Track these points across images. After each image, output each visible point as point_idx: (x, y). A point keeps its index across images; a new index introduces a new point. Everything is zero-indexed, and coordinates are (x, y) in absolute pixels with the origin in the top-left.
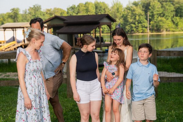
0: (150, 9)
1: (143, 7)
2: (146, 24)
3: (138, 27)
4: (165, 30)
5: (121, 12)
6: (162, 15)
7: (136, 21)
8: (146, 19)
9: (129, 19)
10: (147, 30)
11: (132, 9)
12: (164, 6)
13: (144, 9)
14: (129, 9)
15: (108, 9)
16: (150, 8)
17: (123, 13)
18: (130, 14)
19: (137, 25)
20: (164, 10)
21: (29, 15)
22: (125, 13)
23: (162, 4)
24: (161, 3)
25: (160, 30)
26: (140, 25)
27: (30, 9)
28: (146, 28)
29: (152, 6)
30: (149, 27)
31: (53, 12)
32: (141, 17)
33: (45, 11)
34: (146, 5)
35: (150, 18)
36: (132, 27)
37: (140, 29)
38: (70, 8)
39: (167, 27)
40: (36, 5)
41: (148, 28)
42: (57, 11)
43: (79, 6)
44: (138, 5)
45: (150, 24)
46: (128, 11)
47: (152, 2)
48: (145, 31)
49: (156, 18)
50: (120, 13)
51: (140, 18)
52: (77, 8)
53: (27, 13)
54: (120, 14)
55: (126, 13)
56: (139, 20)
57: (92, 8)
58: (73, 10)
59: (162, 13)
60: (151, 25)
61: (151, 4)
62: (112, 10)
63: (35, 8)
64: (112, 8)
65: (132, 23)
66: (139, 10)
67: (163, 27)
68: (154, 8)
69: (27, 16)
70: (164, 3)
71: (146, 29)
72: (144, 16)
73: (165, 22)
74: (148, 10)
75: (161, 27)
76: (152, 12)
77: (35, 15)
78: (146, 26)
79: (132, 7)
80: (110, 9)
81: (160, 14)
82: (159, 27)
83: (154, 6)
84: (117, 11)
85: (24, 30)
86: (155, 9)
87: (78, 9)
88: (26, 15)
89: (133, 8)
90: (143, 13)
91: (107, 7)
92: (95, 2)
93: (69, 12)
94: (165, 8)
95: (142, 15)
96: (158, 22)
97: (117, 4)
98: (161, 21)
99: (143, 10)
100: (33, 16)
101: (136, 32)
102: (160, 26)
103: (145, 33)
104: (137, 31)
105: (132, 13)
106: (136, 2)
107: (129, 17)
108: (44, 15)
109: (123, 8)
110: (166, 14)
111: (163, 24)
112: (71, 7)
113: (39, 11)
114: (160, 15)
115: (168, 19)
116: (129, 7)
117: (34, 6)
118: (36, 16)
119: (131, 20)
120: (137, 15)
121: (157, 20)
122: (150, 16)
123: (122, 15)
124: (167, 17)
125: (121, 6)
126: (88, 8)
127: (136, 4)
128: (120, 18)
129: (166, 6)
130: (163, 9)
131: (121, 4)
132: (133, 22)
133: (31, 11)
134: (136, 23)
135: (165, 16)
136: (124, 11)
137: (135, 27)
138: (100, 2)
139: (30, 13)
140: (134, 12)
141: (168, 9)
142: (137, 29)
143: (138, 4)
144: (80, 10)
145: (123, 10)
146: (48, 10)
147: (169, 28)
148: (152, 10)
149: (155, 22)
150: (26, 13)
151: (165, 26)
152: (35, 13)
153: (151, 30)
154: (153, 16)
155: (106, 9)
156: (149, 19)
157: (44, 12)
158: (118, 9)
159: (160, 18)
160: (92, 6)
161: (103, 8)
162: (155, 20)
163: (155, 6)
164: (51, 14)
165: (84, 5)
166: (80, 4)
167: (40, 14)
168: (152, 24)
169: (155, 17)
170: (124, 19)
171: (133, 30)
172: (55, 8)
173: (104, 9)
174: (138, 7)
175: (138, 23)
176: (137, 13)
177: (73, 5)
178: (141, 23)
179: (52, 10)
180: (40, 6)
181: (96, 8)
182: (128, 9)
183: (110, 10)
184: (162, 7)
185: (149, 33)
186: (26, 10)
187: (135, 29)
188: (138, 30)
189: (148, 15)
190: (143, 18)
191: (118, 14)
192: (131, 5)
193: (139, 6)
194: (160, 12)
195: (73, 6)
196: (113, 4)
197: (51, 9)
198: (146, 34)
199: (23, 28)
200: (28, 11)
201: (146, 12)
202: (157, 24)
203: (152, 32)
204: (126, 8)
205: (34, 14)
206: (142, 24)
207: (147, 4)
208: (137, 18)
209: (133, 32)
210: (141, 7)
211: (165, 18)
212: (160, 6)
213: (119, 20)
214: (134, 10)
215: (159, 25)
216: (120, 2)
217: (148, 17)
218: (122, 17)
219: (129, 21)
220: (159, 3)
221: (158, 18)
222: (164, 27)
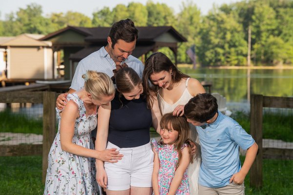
0: (253, 21)
1: (240, 15)
2: (246, 49)
3: (229, 53)
4: (281, 62)
5: (198, 23)
6: (276, 32)
7: (225, 43)
8: (246, 39)
9: (212, 38)
10: (247, 60)
11: (219, 19)
12: (281, 16)
13: (241, 20)
14: (214, 19)
15: (173, 17)
16: (254, 17)
17: (202, 26)
18: (214, 29)
19: (227, 49)
20: (281, 23)
21: (19, 23)
22: (204, 25)
23: (277, 12)
24: (274, 9)
25: (272, 61)
26: (233, 50)
27: (20, 12)
28: (246, 56)
29: (258, 15)
30: (251, 55)
31: (65, 20)
32: (236, 35)
33: (49, 17)
34: (246, 12)
35: (254, 37)
36: (217, 54)
37: (233, 57)
38: (98, 13)
39: (285, 55)
40: (32, 4)
41: (249, 57)
42: (72, 17)
43: (115, 10)
44: (231, 12)
45: (252, 49)
46: (212, 23)
47: (258, 7)
48: (242, 62)
49: (264, 38)
50: (195, 25)
51: (233, 36)
52: (111, 13)
53: (14, 20)
54: (196, 28)
55: (207, 26)
56: (231, 40)
57: (142, 14)
58: (104, 18)
59: (277, 28)
60: (256, 50)
61: (256, 10)
62: (179, 20)
63: (31, 10)
64: (181, 15)
65: (217, 46)
66: (232, 22)
67: (277, 56)
68: (261, 18)
69: (14, 25)
70: (282, 10)
71: (244, 58)
72: (241, 33)
73: (281, 46)
74: (250, 23)
75: (274, 55)
76: (258, 27)
77: (30, 24)
78: (244, 52)
79: (218, 15)
80: (176, 17)
81: (273, 30)
82: (269, 55)
83: (261, 15)
84: (189, 22)
85: (6, 52)
86: (263, 21)
87: (115, 16)
88: (13, 22)
89: (221, 17)
90: (240, 28)
91: (170, 14)
92: (147, 4)
93: (97, 20)
94: (282, 19)
95: (238, 32)
96: (269, 46)
97: (190, 8)
98: (274, 43)
99: (239, 22)
100: (25, 25)
101: (225, 63)
102: (272, 53)
103: (243, 65)
104: (228, 62)
105: (219, 27)
106: (226, 5)
107: (212, 33)
108: (47, 24)
109: (200, 16)
110: (285, 31)
111: (278, 51)
112: (101, 11)
113: (37, 16)
114: (272, 32)
115: (287, 41)
116: (213, 15)
117: (29, 6)
118: (32, 26)
119: (216, 41)
120: (229, 30)
121: (266, 41)
122: (253, 33)
123: (198, 30)
124: (287, 38)
125: (197, 13)
126: (134, 14)
127: (226, 10)
128: (196, 36)
129: (284, 15)
130: (279, 21)
131: (198, 10)
132: (220, 44)
133: (21, 15)
134: (226, 46)
135: (282, 35)
136: (204, 22)
137: (224, 54)
138: (158, 4)
139: (20, 20)
140: (222, 26)
141: (287, 21)
142: (228, 57)
143: (231, 10)
144: (118, 18)
145: (201, 21)
146: (56, 15)
147: (290, 58)
148: (257, 22)
149: (263, 46)
150: (11, 18)
151: (283, 54)
152: (30, 20)
153: (255, 61)
154: (258, 34)
155: (168, 18)
156: (252, 39)
157: (47, 19)
158: (191, 18)
159: (272, 39)
160: (142, 11)
161: (163, 14)
162: (263, 43)
163: (264, 14)
164: (61, 23)
165: (126, 9)
166: (118, 6)
167: (40, 23)
168: (258, 49)
169: (262, 37)
170: (203, 38)
171: (220, 60)
172: (69, 13)
173: (165, 18)
174: (231, 15)
175: (230, 47)
176: (228, 27)
177: (105, 7)
178: (235, 46)
179: (63, 16)
180: (40, 7)
181: (150, 14)
182: (212, 18)
183: (177, 20)
184: (277, 17)
185: (249, 66)
186: (12, 13)
187: (223, 58)
188: (229, 60)
189: (250, 32)
190: (239, 37)
191: (191, 29)
192: (217, 11)
193: (234, 14)
194: (273, 27)
195: (106, 9)
196: (183, 8)
197: (62, 13)
198: (244, 68)
199: (5, 47)
200: (16, 16)
201: (245, 25)
202: (267, 49)
203: (256, 65)
204: (208, 17)
205: (27, 22)
206: (237, 49)
207: (248, 10)
208: (228, 36)
209: (219, 63)
210: (237, 16)
211: (283, 38)
212: (273, 16)
213: (194, 39)
214: (222, 22)
215: (269, 51)
216: (195, 5)
217: (250, 36)
218: (199, 33)
219: (212, 42)
220: (271, 10)
221: (268, 37)
222: (280, 55)
